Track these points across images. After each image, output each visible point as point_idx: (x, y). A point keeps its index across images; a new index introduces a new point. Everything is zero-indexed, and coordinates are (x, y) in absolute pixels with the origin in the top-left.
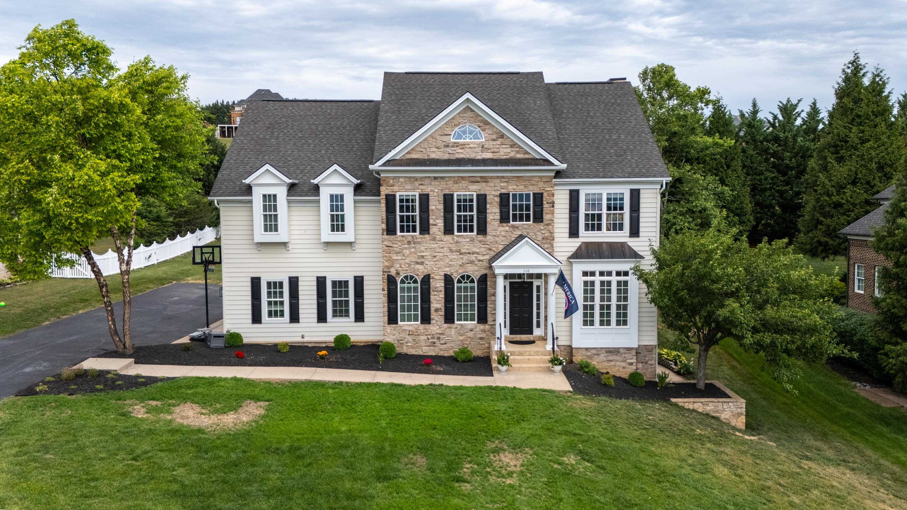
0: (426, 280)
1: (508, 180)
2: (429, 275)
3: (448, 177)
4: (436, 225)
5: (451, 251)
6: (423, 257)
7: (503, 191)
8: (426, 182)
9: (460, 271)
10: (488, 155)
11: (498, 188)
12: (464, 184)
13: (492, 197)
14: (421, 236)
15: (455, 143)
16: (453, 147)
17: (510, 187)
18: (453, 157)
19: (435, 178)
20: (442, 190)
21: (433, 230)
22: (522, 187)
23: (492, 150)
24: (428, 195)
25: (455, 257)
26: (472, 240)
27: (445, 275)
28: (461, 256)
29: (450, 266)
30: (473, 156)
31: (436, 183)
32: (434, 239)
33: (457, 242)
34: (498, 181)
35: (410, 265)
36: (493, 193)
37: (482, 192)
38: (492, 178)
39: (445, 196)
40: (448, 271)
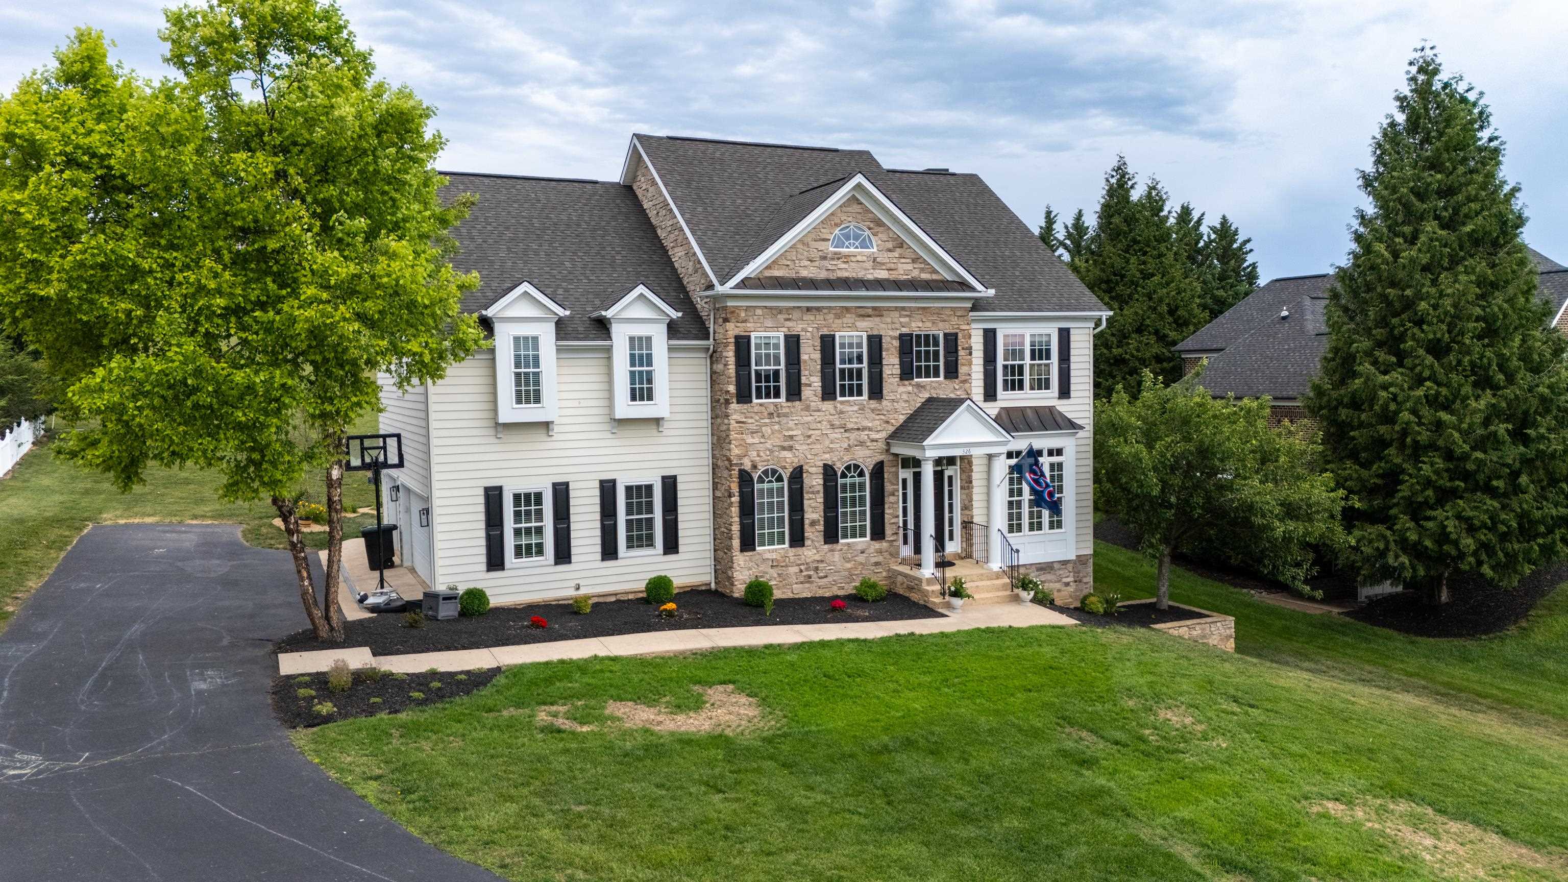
0: (798, 475)
1: (911, 313)
2: (801, 467)
3: (827, 308)
4: (810, 385)
5: (833, 426)
6: (791, 437)
7: (905, 330)
8: (796, 315)
9: (846, 459)
10: (882, 274)
11: (898, 326)
12: (849, 319)
13: (889, 339)
14: (789, 404)
15: (836, 253)
16: (833, 259)
17: (913, 325)
18: (832, 276)
19: (809, 309)
20: (818, 329)
21: (806, 393)
22: (929, 324)
23: (889, 266)
24: (798, 337)
25: (839, 436)
26: (862, 409)
27: (825, 466)
28: (847, 435)
29: (831, 450)
30: (861, 275)
31: (809, 317)
32: (807, 408)
33: (842, 412)
34: (897, 314)
35: (771, 451)
36: (891, 333)
37: (875, 333)
38: (888, 309)
39: (822, 337)
40: (828, 458)
